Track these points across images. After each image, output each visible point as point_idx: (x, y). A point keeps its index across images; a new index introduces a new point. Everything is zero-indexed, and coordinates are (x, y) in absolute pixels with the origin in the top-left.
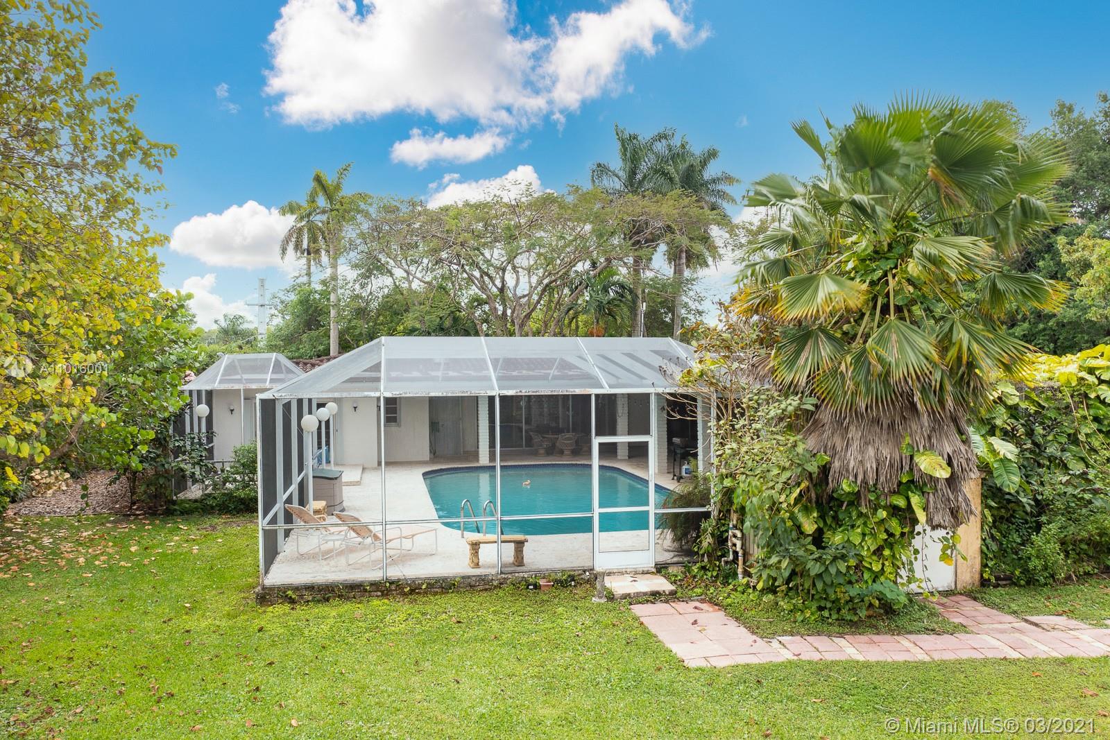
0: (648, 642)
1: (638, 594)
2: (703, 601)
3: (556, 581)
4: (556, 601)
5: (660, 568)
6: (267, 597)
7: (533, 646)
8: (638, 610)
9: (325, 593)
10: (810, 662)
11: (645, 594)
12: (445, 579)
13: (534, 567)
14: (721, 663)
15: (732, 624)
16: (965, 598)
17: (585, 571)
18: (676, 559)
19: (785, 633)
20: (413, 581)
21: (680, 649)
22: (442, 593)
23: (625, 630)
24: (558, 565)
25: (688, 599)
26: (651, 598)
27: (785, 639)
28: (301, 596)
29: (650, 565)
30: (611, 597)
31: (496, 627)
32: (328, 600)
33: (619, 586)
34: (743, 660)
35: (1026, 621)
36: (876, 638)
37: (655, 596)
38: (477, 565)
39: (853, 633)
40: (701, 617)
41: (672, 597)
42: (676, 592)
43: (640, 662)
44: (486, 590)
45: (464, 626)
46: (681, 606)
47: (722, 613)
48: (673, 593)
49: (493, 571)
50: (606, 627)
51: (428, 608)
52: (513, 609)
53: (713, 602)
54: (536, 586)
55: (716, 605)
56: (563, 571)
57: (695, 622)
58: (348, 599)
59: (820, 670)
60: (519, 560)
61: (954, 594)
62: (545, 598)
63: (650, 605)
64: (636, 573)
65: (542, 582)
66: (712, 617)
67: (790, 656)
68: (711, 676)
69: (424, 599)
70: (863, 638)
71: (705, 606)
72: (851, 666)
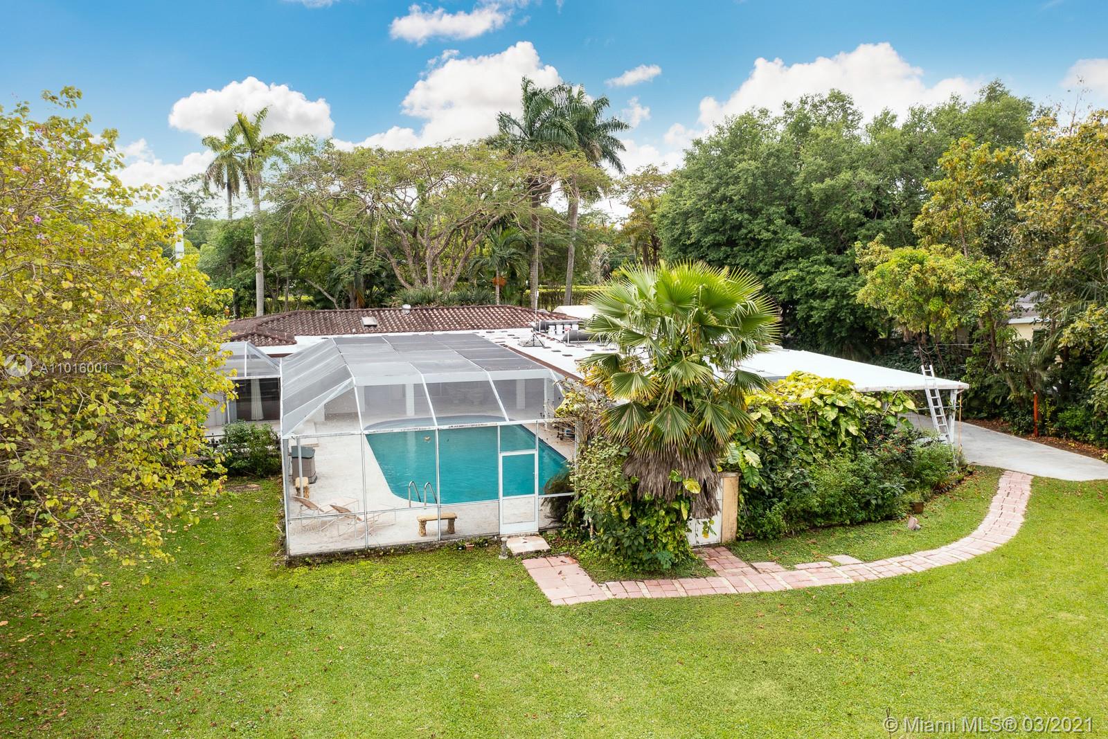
0: (532, 588)
1: (527, 553)
2: (567, 556)
3: (476, 543)
4: (477, 558)
5: (542, 532)
6: (293, 562)
7: (465, 592)
8: (527, 563)
9: (329, 558)
10: (620, 600)
11: (532, 552)
12: (405, 545)
13: (461, 534)
14: (571, 602)
15: (582, 572)
16: (724, 549)
17: (494, 536)
18: (552, 525)
19: (611, 579)
20: (385, 547)
21: (549, 593)
22: (404, 554)
23: (519, 579)
24: (477, 533)
25: (557, 555)
26: (535, 555)
27: (610, 584)
28: (314, 561)
29: (536, 530)
30: (510, 555)
31: (441, 579)
32: (331, 562)
33: (516, 546)
34: (583, 600)
35: (752, 566)
36: (661, 581)
37: (538, 554)
38: (425, 535)
39: (650, 579)
40: (565, 569)
41: (548, 554)
42: (551, 550)
43: (528, 602)
44: (431, 551)
45: (421, 579)
46: (553, 560)
47: (577, 565)
48: (549, 551)
49: (435, 539)
50: (508, 577)
51: (397, 567)
52: (451, 566)
53: (573, 556)
54: (463, 548)
55: (575, 559)
56: (480, 537)
57: (560, 573)
58: (344, 560)
59: (624, 605)
60: (451, 530)
61: (719, 546)
62: (469, 557)
63: (534, 559)
64: (526, 536)
65: (467, 544)
66: (571, 569)
67: (611, 597)
68: (565, 610)
69: (393, 559)
70: (654, 582)
71: (567, 560)
72: (643, 601)
